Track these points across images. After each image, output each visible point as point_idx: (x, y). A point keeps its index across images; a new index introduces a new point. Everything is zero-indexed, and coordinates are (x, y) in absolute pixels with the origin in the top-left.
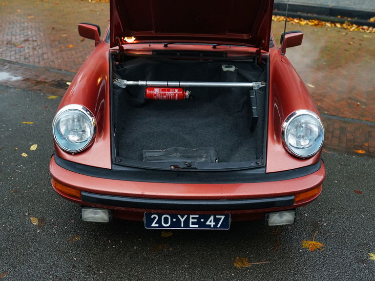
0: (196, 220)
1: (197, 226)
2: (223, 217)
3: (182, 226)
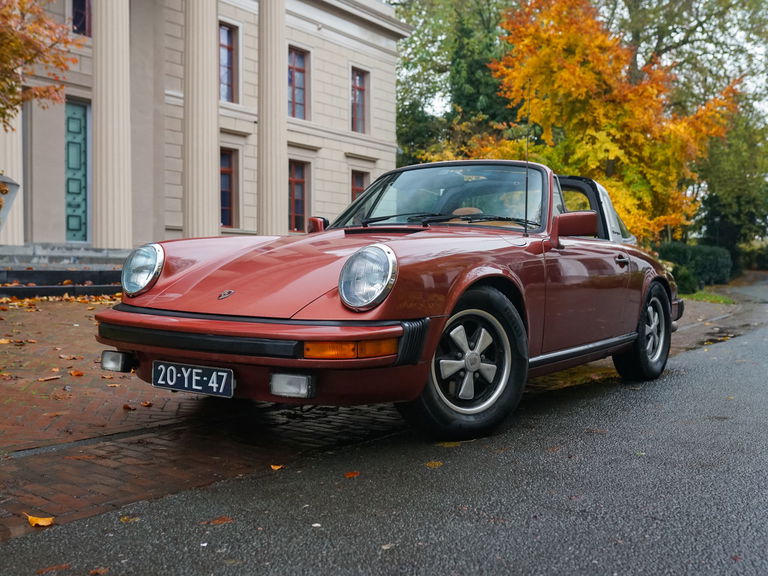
0: (199, 378)
1: (200, 388)
2: (225, 375)
3: (186, 386)
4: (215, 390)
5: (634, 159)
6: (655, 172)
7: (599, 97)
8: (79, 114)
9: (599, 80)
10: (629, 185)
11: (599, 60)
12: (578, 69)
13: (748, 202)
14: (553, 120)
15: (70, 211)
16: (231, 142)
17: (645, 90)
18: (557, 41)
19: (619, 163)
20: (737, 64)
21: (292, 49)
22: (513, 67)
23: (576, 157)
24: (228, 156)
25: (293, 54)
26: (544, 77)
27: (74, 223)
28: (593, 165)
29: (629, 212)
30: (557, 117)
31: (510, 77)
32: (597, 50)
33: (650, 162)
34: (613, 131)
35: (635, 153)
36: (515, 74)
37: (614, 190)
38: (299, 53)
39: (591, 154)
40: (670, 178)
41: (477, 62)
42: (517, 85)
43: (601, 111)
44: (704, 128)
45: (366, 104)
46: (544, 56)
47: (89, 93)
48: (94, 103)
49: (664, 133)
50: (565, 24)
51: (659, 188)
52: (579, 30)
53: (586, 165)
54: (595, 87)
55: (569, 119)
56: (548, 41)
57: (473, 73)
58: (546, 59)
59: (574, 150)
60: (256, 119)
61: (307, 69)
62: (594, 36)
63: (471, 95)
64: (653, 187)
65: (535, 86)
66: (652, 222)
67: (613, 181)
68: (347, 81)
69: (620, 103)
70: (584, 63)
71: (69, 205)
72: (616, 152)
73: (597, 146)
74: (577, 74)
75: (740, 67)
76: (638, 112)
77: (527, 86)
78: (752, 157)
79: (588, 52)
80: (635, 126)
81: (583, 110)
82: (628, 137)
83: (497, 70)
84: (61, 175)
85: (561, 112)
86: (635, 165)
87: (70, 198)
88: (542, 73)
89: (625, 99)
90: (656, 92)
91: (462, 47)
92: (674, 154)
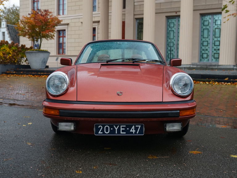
0: (124, 129)
1: (125, 133)
2: (140, 126)
3: (116, 133)
4: (134, 133)
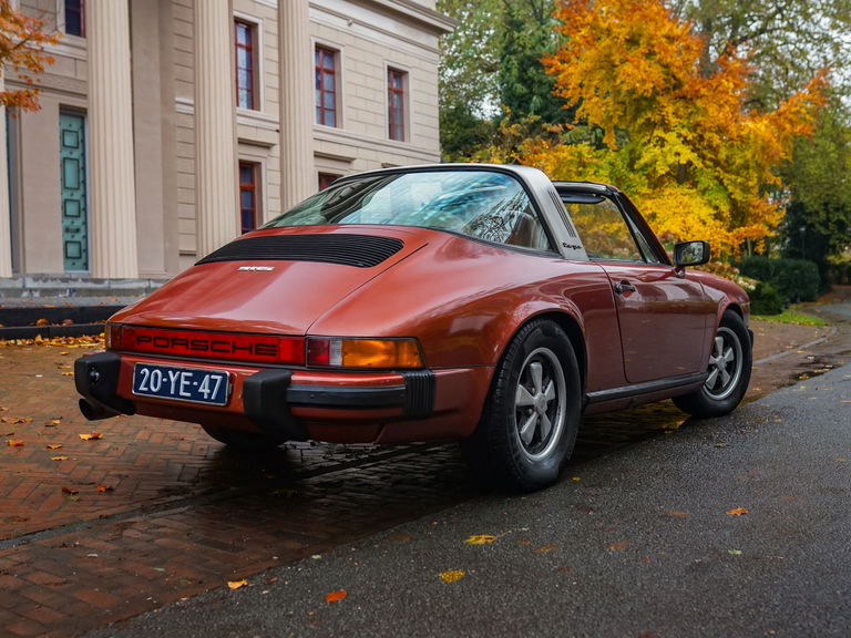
5: (708, 163)
6: (733, 177)
7: (668, 93)
8: (75, 126)
9: (668, 75)
10: (703, 192)
11: (666, 51)
12: (642, 62)
13: (837, 210)
14: (615, 121)
15: (68, 237)
16: (251, 155)
17: (720, 84)
18: (618, 30)
19: (691, 168)
20: (822, 55)
21: (319, 47)
22: (568, 61)
23: (642, 161)
24: (248, 170)
25: (321, 53)
26: (604, 72)
27: (73, 250)
28: (662, 170)
29: (704, 223)
30: (620, 117)
31: (566, 73)
32: (664, 40)
33: (726, 166)
34: (684, 132)
35: (709, 156)
36: (571, 69)
37: (686, 198)
38: (327, 53)
39: (660, 158)
40: (750, 184)
41: (529, 58)
42: (574, 82)
43: (670, 109)
44: (788, 126)
45: (405, 108)
46: (604, 48)
47: (84, 101)
48: (89, 112)
49: (742, 133)
50: (627, 10)
51: (738, 196)
52: (644, 17)
53: (655, 171)
54: (663, 82)
55: (634, 119)
56: (609, 31)
57: (525, 71)
58: (607, 51)
59: (641, 153)
60: (278, 127)
61: (336, 70)
62: (660, 24)
63: (523, 96)
64: (731, 194)
65: (595, 83)
66: (730, 234)
67: (685, 188)
68: (382, 83)
69: (691, 99)
70: (649, 54)
71: (67, 230)
72: (687, 155)
73: (665, 149)
74: (642, 67)
75: (825, 58)
76: (712, 110)
77: (585, 83)
78: (840, 158)
79: (654, 42)
80: (708, 125)
81: (650, 108)
82: (701, 138)
83: (550, 66)
84: (56, 196)
85: (625, 112)
86: (710, 170)
87: (68, 222)
88: (602, 68)
89: (697, 95)
90: (732, 85)
91: (512, 42)
92: (754, 156)
